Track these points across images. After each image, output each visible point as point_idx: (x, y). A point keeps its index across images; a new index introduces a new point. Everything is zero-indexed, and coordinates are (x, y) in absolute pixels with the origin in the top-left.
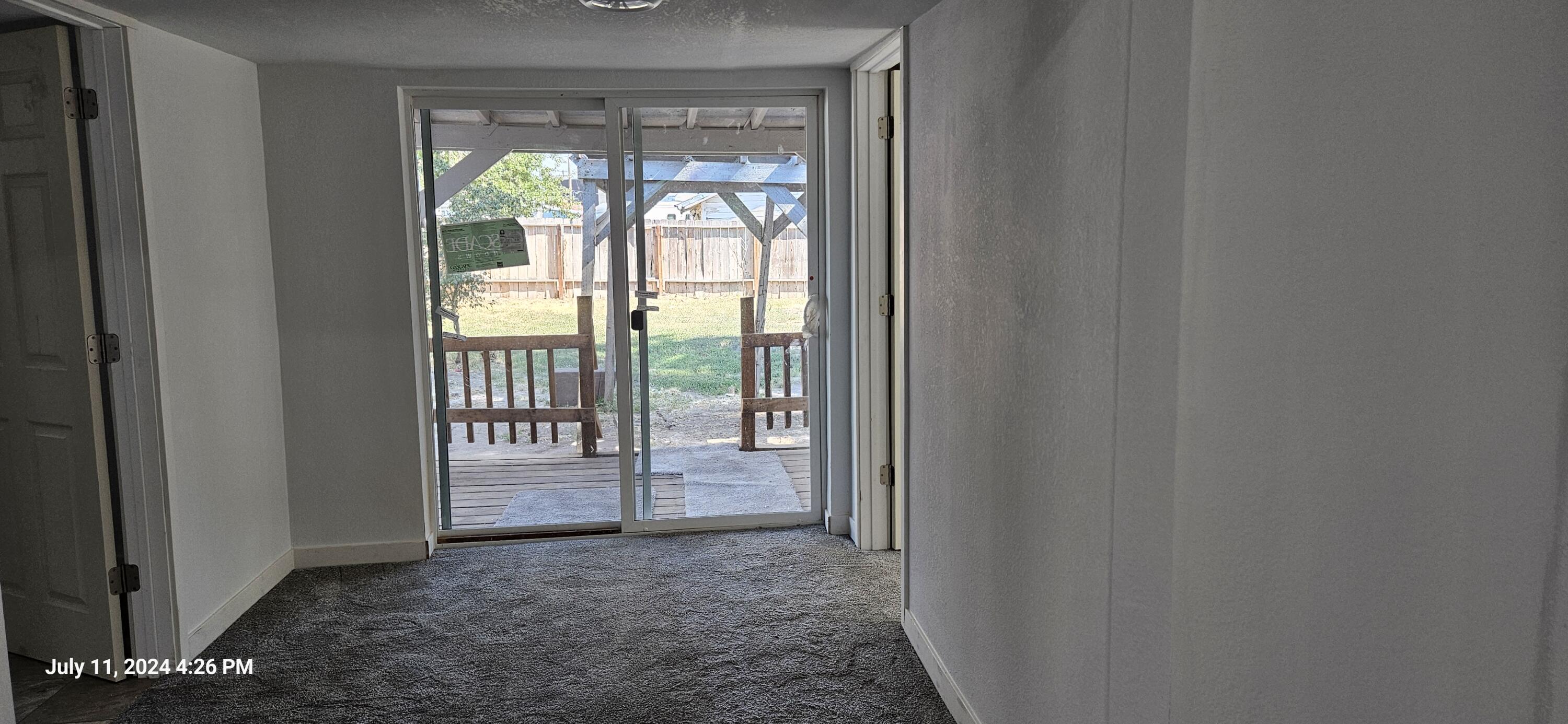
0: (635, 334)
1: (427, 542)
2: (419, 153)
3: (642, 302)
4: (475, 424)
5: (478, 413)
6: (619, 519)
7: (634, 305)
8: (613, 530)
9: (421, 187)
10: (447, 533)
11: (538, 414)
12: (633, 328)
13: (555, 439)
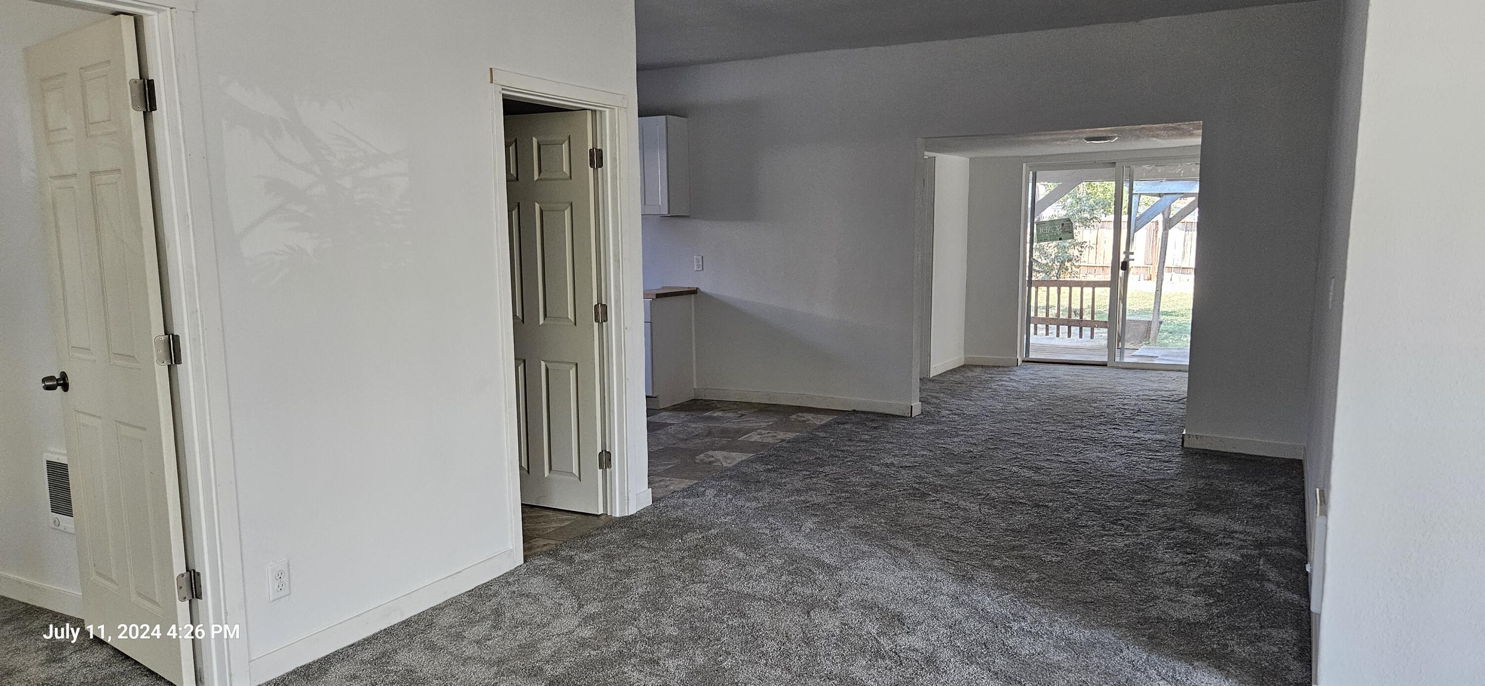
0: (1121, 272)
1: (1018, 359)
2: (1030, 185)
3: (1127, 257)
4: (1050, 326)
5: (1052, 320)
6: (1107, 360)
7: (1122, 258)
8: (1104, 365)
9: (1029, 206)
10: (1027, 359)
11: (1083, 322)
12: (1122, 269)
13: (1092, 337)
